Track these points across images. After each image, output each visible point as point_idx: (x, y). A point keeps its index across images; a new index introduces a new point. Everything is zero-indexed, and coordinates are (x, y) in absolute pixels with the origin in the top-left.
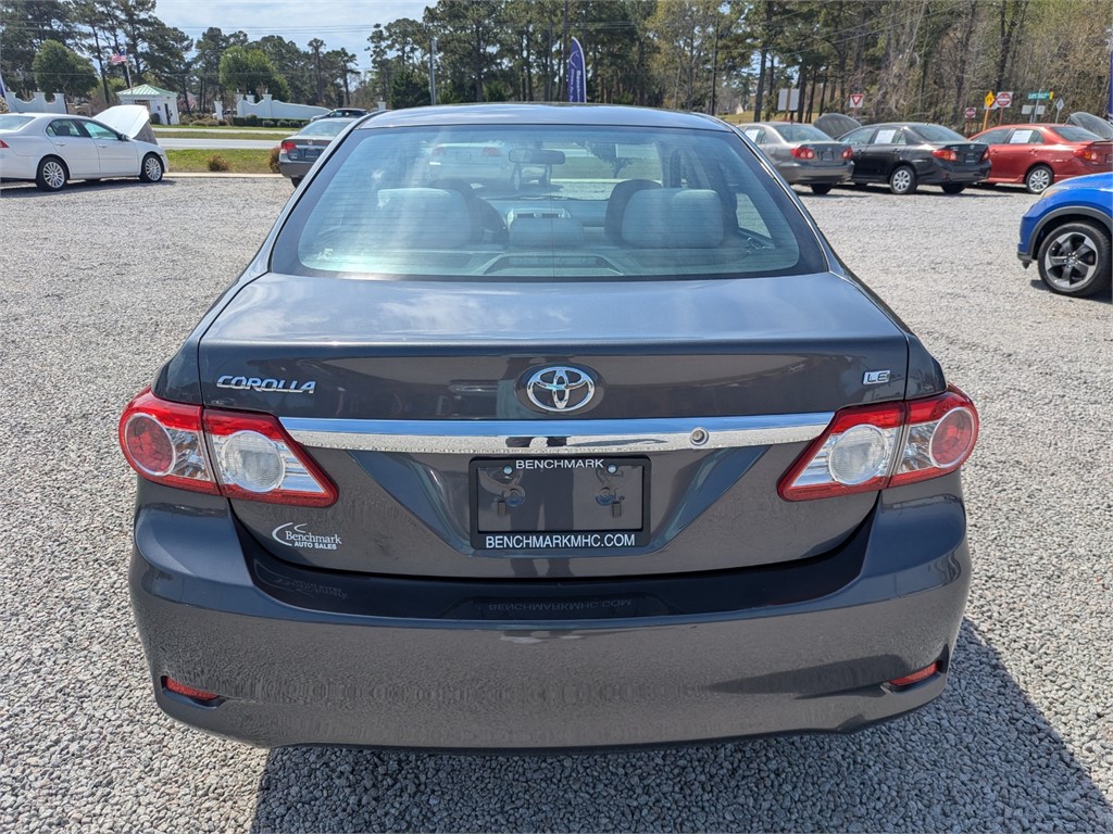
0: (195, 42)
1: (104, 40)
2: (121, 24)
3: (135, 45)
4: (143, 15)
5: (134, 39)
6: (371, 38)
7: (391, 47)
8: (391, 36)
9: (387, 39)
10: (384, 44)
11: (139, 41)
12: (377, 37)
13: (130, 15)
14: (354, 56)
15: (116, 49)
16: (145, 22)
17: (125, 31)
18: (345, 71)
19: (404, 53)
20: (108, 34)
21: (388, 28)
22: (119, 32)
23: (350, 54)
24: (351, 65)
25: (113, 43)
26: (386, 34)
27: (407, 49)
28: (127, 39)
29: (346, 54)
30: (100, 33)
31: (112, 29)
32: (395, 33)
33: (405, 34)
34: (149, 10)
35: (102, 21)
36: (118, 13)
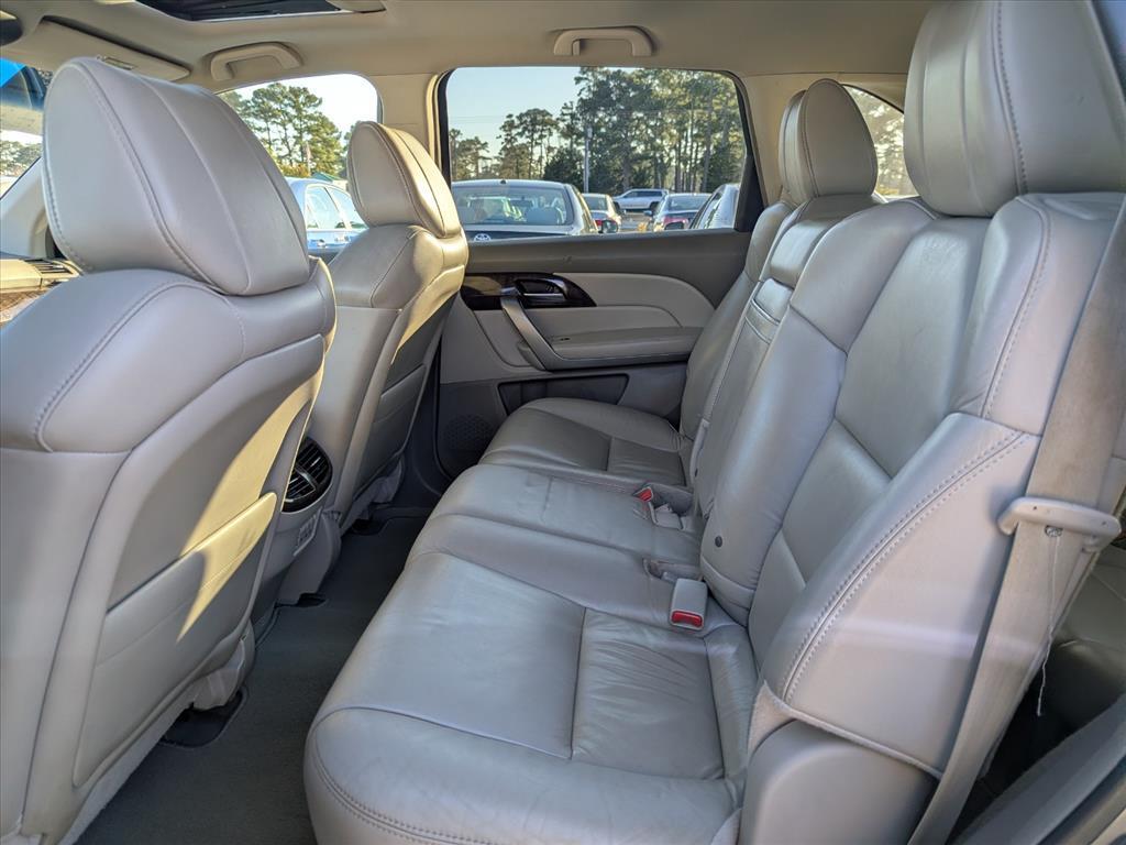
0: (344, 134)
1: (276, 132)
2: (290, 121)
3: (301, 137)
4: (311, 111)
5: (301, 131)
6: (504, 127)
7: (521, 134)
8: (521, 124)
9: (517, 127)
10: (514, 132)
11: (305, 134)
12: (509, 126)
13: (299, 110)
14: (486, 143)
15: (285, 141)
16: (311, 117)
17: (294, 125)
18: (476, 158)
19: (533, 140)
20: (281, 128)
21: (520, 117)
22: (289, 126)
23: (482, 142)
24: (482, 153)
25: (283, 136)
26: (517, 122)
27: (536, 136)
28: (296, 133)
29: (479, 143)
30: (273, 127)
31: (283, 124)
32: (526, 121)
33: (534, 122)
34: (316, 106)
35: (274, 116)
36: (290, 110)
